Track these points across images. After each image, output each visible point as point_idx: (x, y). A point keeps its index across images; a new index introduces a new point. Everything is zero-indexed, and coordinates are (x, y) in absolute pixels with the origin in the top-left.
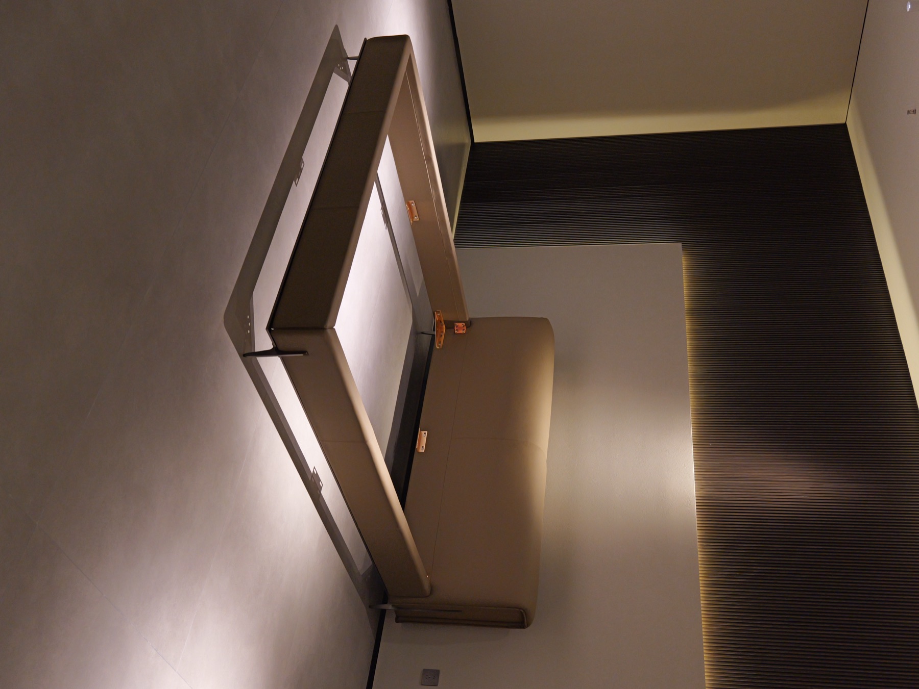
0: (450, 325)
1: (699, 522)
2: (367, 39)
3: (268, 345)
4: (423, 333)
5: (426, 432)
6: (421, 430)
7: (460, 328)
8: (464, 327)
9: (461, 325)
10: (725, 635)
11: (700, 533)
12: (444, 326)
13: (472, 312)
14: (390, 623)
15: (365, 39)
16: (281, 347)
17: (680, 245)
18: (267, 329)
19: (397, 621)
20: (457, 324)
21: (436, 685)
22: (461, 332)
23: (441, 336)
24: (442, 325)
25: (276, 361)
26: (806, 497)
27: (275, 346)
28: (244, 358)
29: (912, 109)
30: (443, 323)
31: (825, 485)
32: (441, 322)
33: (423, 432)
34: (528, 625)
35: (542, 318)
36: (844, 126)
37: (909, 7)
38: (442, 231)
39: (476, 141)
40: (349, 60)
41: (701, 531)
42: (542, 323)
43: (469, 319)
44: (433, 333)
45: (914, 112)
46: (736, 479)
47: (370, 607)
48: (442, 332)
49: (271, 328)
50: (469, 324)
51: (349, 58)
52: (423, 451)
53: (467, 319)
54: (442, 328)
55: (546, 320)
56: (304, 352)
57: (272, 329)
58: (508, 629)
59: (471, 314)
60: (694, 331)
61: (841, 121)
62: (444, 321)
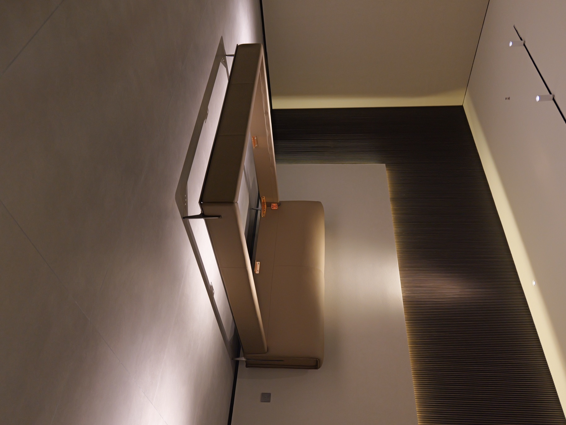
0: (269, 205)
1: (405, 310)
2: (238, 45)
3: (198, 211)
4: (253, 209)
5: (259, 262)
6: (257, 261)
7: (274, 207)
8: (276, 206)
9: (275, 204)
10: (424, 370)
11: (406, 316)
12: (266, 205)
13: (282, 197)
14: (242, 368)
15: (237, 45)
16: (206, 213)
17: (384, 165)
18: (199, 202)
19: (247, 366)
20: (273, 204)
21: (269, 401)
22: (275, 208)
23: (264, 210)
24: (265, 205)
25: (202, 221)
26: (458, 296)
27: (202, 212)
28: (184, 219)
29: (507, 97)
30: (265, 203)
31: (467, 290)
32: (264, 203)
33: (258, 262)
34: (319, 368)
35: (318, 202)
36: (461, 107)
37: (511, 44)
38: (270, 153)
39: (273, 108)
40: (226, 56)
41: (406, 315)
42: (318, 204)
43: (280, 201)
44: (257, 209)
45: (509, 98)
46: (420, 287)
47: (232, 359)
48: (265, 208)
49: (202, 201)
50: (279, 204)
51: (227, 55)
52: (258, 273)
53: (279, 202)
54: (264, 206)
55: (320, 203)
56: (219, 216)
57: (202, 203)
58: (307, 370)
59: (281, 199)
60: (395, 210)
61: (461, 104)
62: (266, 202)
